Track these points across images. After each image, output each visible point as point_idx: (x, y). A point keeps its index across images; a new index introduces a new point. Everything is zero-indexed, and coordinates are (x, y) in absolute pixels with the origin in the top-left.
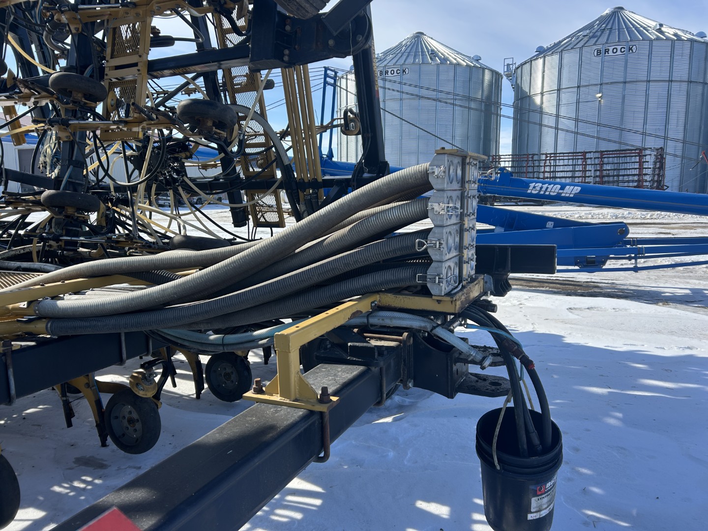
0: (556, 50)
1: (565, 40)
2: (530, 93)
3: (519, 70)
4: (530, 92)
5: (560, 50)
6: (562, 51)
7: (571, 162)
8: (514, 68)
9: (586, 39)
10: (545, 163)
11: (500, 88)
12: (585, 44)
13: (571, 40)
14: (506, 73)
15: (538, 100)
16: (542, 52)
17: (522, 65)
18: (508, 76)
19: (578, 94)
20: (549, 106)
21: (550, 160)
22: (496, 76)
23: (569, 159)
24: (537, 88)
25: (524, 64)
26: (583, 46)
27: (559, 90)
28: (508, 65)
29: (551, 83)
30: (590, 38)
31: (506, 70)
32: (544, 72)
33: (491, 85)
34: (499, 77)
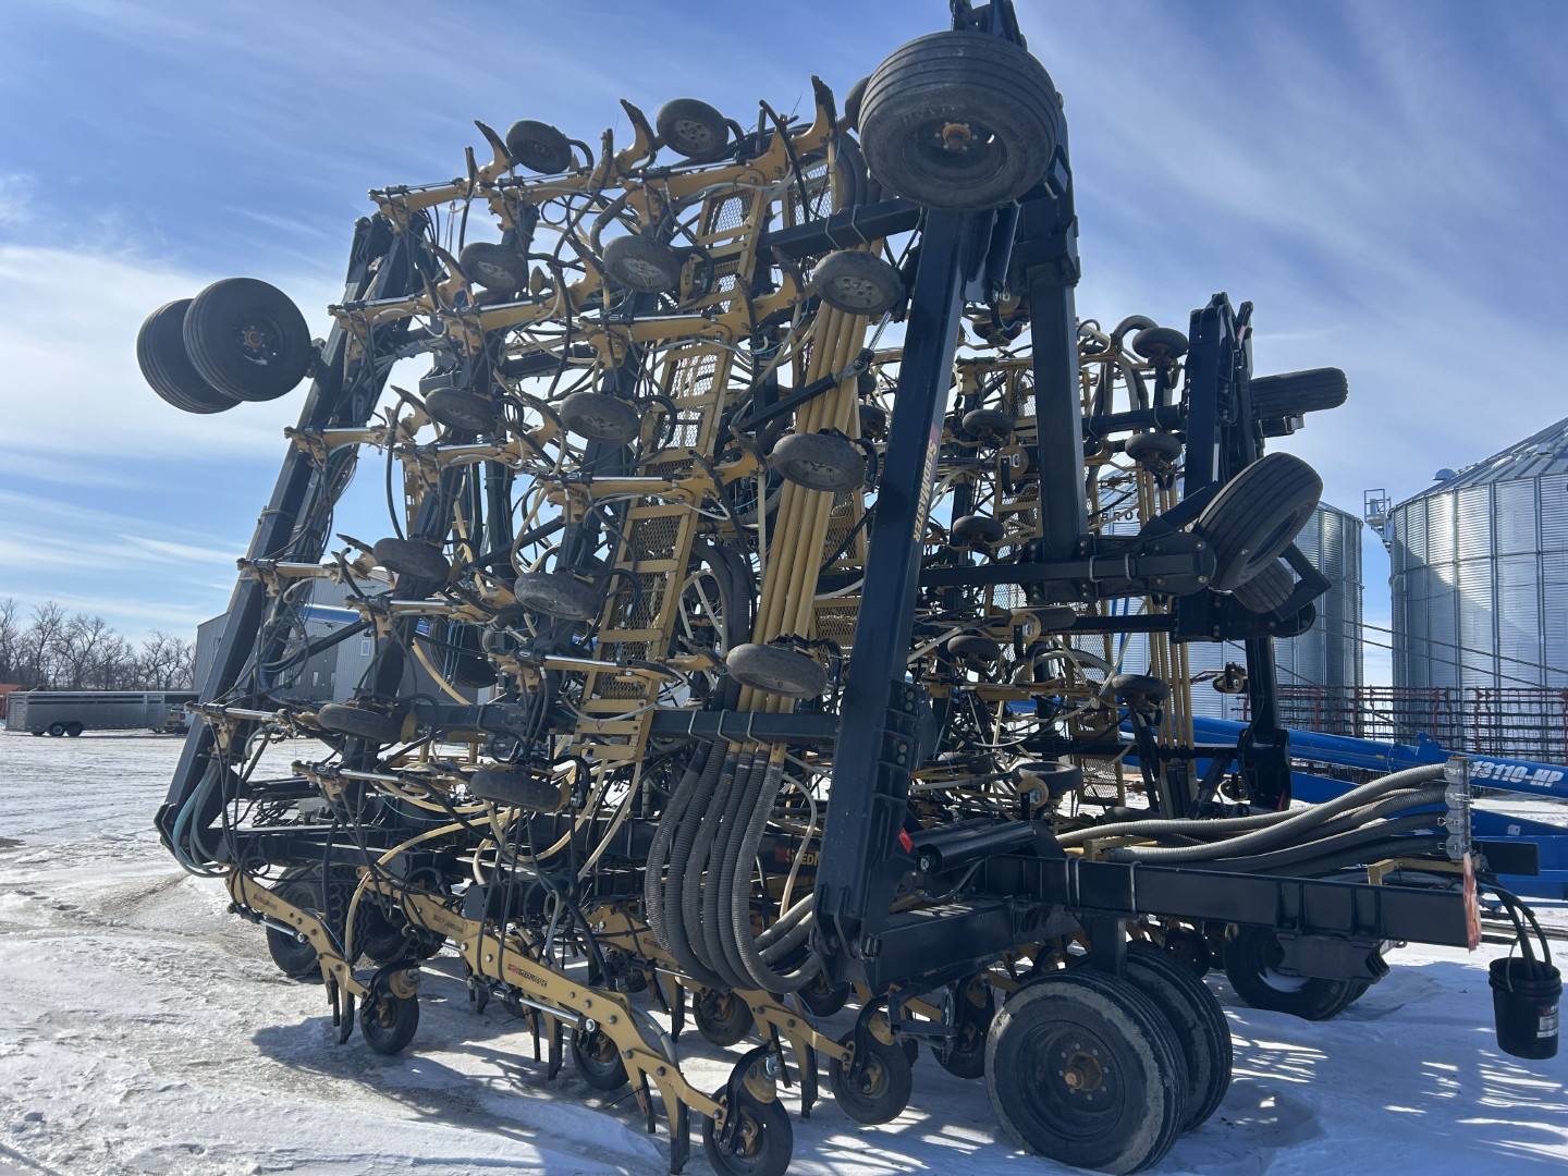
0: (1483, 478)
1: (1500, 459)
2: (1428, 561)
3: (1400, 515)
4: (1428, 559)
5: (1490, 479)
6: (1494, 482)
7: (1535, 709)
8: (1388, 508)
9: (1546, 460)
10: (1477, 708)
11: (1357, 547)
12: (1546, 469)
13: (1512, 460)
14: (1368, 519)
15: (1446, 575)
16: (1448, 481)
17: (1406, 505)
18: (1373, 524)
19: (1540, 567)
20: (1475, 590)
21: (1486, 702)
22: (1350, 525)
23: (1530, 702)
24: (1443, 550)
25: (1410, 504)
26: (1541, 475)
27: (1494, 557)
28: (1374, 502)
29: (1475, 542)
30: (1556, 458)
31: (1368, 513)
32: (1456, 519)
33: (1337, 541)
34: (1354, 527)
